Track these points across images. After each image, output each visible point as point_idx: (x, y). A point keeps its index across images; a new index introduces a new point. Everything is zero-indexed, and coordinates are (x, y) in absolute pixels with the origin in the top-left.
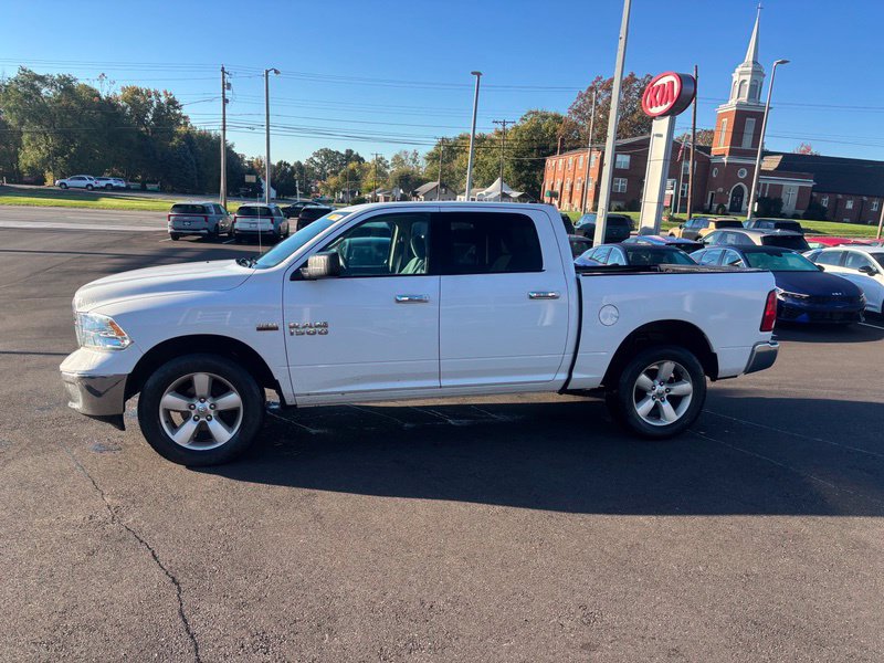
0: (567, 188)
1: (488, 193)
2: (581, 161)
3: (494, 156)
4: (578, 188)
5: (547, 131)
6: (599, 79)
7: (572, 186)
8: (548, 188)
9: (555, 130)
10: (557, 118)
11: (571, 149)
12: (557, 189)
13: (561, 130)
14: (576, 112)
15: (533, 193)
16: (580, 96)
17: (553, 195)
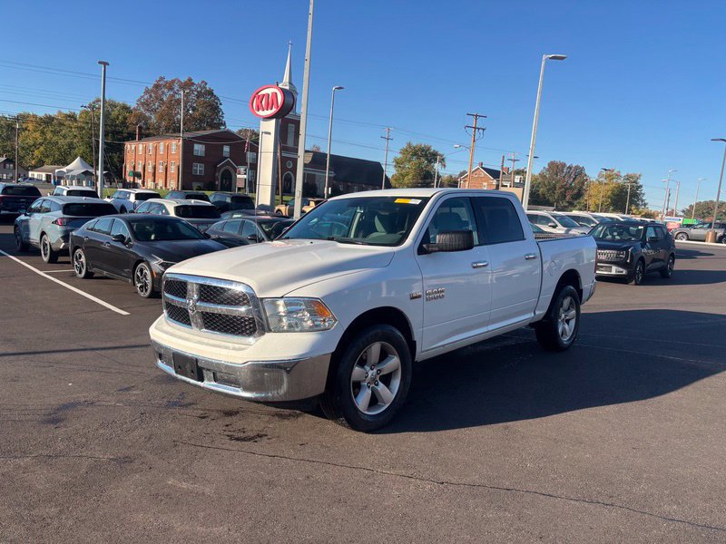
0: (150, 169)
1: (69, 171)
2: (162, 148)
3: (64, 137)
4: (160, 170)
5: (118, 119)
6: (162, 79)
7: (155, 168)
8: (129, 169)
9: (125, 118)
10: (125, 108)
11: (148, 136)
12: (139, 170)
13: (132, 120)
14: (143, 104)
15: (115, 173)
16: (147, 92)
17: (136, 175)
